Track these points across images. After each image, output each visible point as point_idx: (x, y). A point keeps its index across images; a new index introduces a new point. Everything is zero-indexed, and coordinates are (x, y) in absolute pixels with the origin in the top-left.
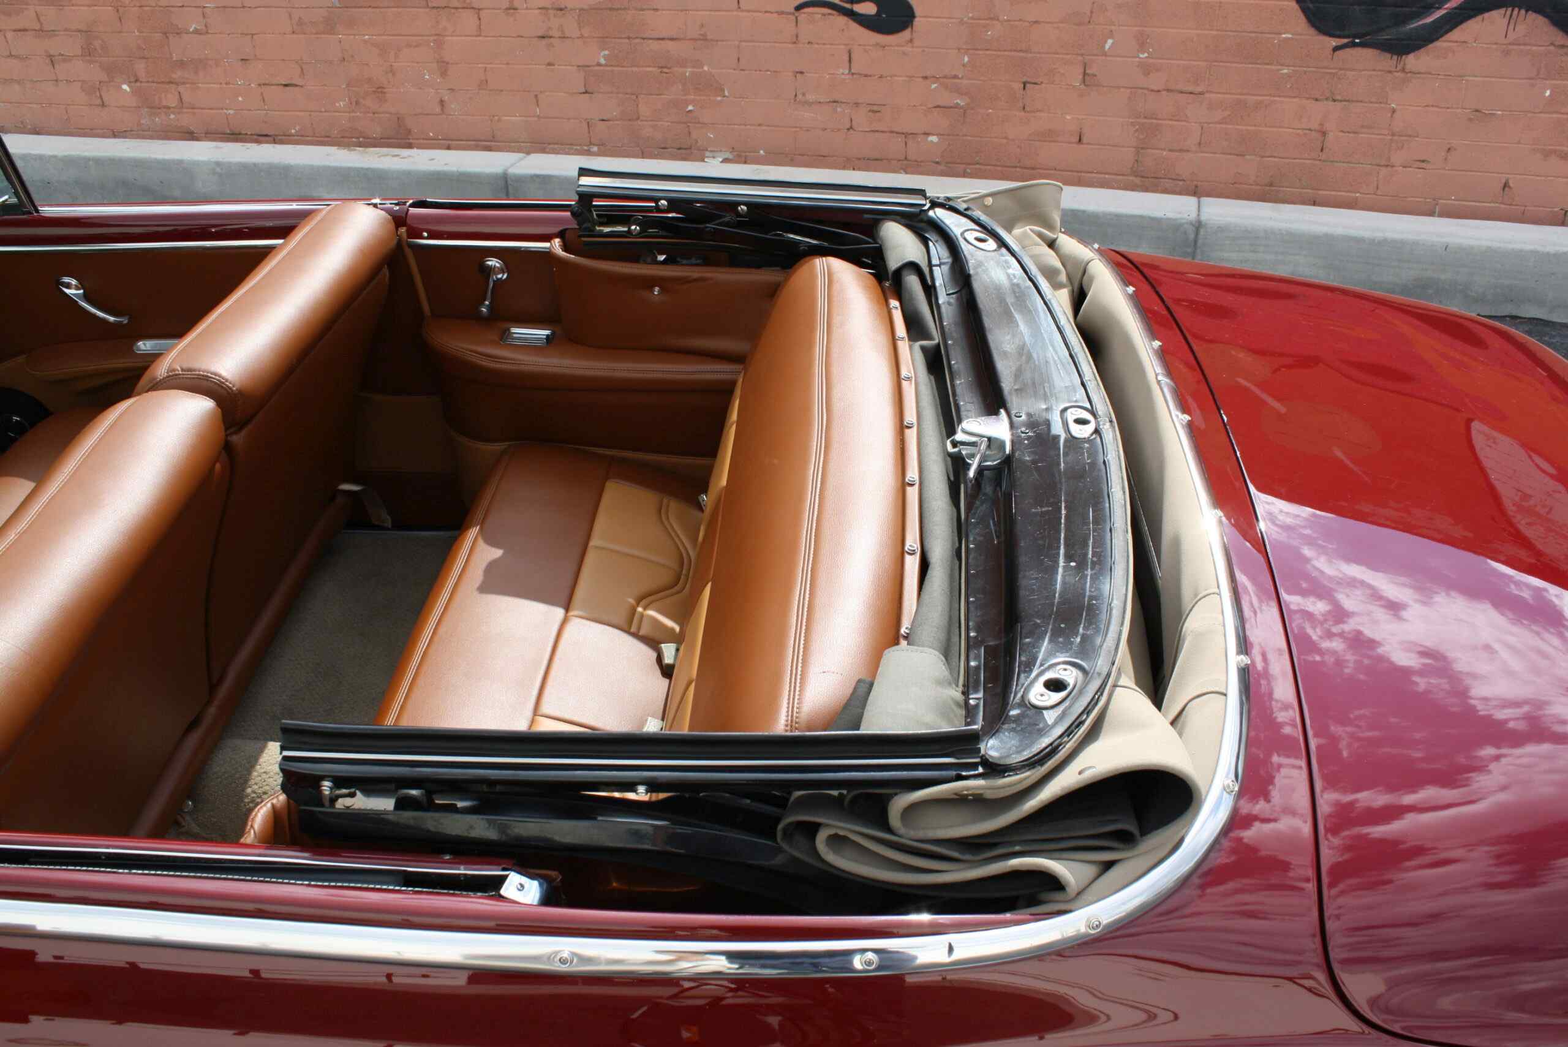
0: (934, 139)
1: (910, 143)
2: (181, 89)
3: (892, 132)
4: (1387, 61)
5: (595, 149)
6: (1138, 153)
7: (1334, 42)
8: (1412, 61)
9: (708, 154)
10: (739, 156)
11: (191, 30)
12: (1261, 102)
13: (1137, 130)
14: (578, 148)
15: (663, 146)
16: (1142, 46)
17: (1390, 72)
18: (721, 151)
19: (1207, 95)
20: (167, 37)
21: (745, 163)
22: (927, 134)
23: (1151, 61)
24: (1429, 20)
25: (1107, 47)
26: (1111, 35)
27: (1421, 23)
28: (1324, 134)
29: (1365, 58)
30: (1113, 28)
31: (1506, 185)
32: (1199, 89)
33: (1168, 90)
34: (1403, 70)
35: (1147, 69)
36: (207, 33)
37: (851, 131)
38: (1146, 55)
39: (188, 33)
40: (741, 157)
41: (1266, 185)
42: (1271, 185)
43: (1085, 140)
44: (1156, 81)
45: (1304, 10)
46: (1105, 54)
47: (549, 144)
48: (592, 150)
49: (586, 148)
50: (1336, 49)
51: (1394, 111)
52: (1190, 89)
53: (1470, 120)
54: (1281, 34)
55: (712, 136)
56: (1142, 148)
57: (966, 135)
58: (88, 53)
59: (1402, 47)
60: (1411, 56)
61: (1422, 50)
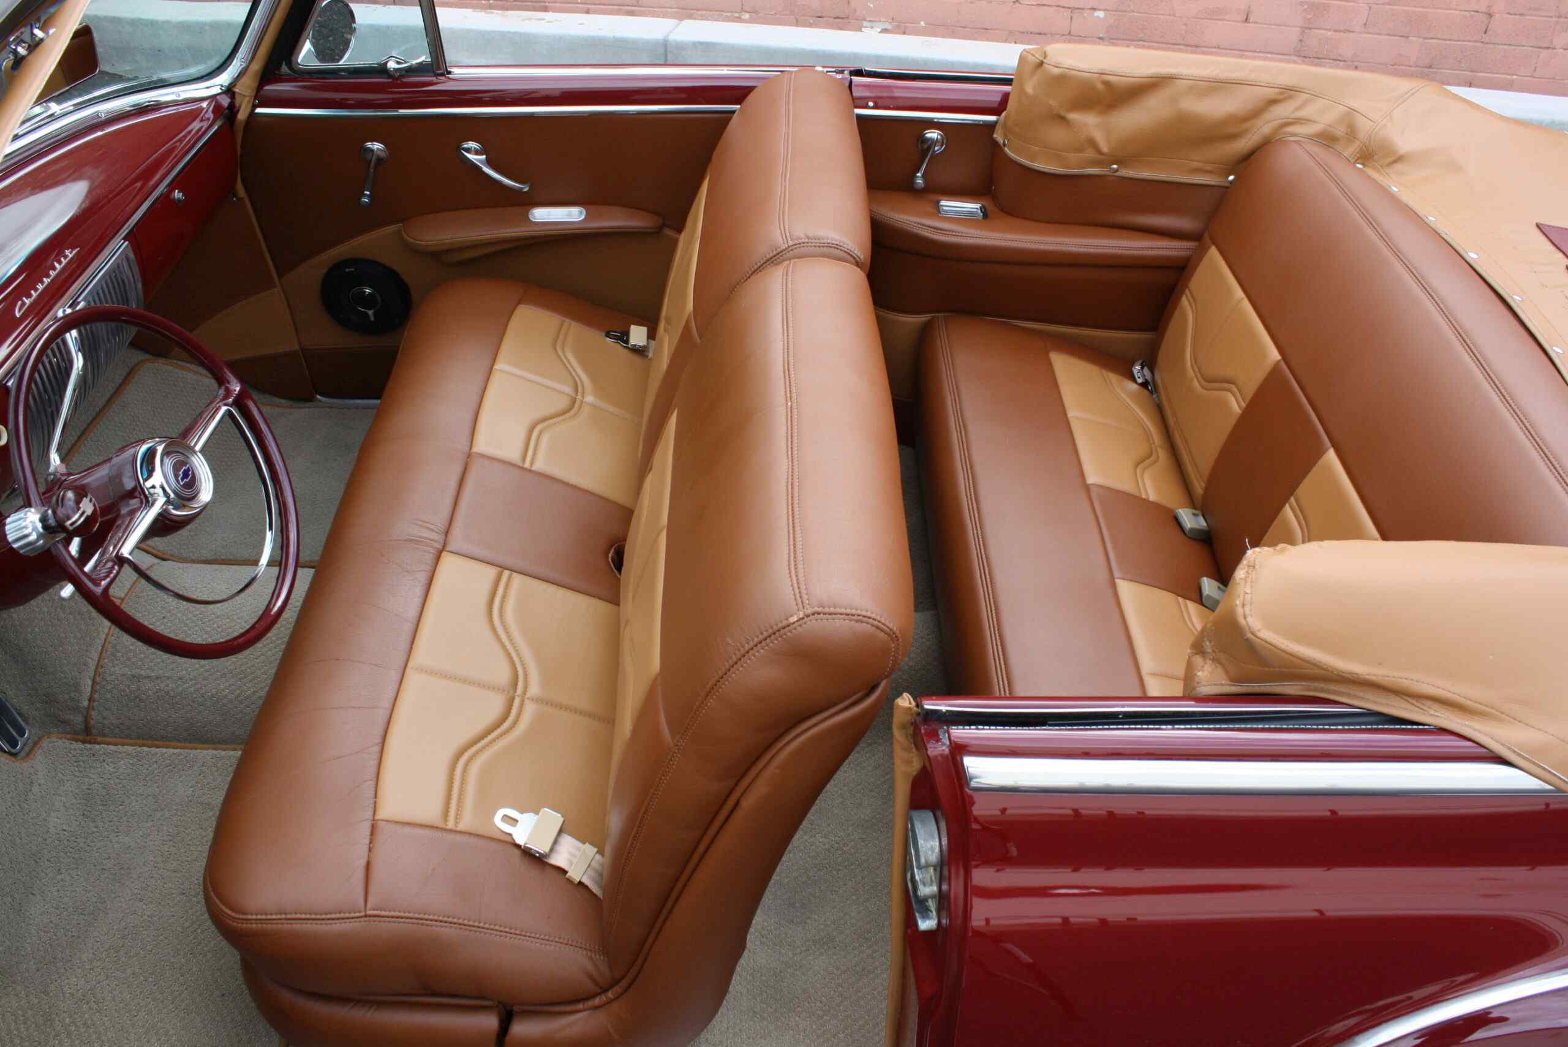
0: (1100, 14)
1: (1075, 16)
3: (1058, 6)
5: (746, 16)
6: (1303, 33)
9: (865, 24)
10: (898, 27)
13: (1305, 10)
14: (729, 14)
15: (819, 15)
18: (880, 21)
21: (904, 33)
22: (1094, 9)
28: (1490, 16)
37: (1017, 5)
40: (901, 27)
41: (1426, 67)
42: (1430, 67)
43: (1252, 19)
47: (698, 10)
48: (743, 17)
49: (737, 15)
55: (872, 6)
56: (1307, 28)
57: (1133, 12)
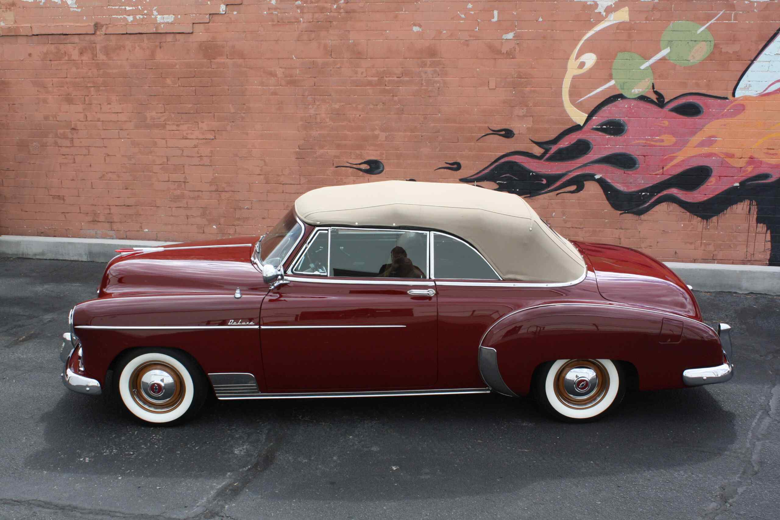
2: (237, 227)
4: (635, 217)
7: (620, 212)
8: (642, 217)
11: (246, 208)
12: (600, 230)
16: (564, 214)
17: (637, 220)
19: (584, 229)
20: (236, 210)
23: (567, 219)
24: (646, 205)
25: (553, 215)
26: (554, 212)
27: (643, 206)
28: (620, 239)
29: (629, 216)
30: (555, 209)
31: (676, 253)
32: (582, 227)
33: (573, 228)
34: (641, 220)
35: (565, 222)
36: (252, 209)
38: (565, 217)
39: (244, 209)
44: (569, 225)
45: (610, 203)
46: (552, 217)
50: (621, 214)
51: (640, 232)
52: (579, 227)
53: (662, 233)
54: (604, 210)
58: (203, 215)
59: (640, 213)
60: (642, 215)
61: (645, 214)
